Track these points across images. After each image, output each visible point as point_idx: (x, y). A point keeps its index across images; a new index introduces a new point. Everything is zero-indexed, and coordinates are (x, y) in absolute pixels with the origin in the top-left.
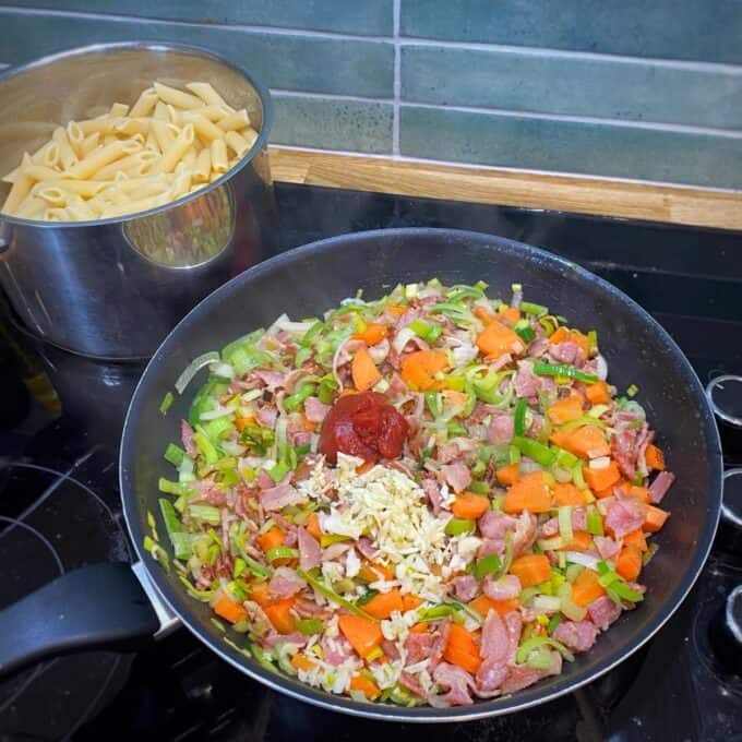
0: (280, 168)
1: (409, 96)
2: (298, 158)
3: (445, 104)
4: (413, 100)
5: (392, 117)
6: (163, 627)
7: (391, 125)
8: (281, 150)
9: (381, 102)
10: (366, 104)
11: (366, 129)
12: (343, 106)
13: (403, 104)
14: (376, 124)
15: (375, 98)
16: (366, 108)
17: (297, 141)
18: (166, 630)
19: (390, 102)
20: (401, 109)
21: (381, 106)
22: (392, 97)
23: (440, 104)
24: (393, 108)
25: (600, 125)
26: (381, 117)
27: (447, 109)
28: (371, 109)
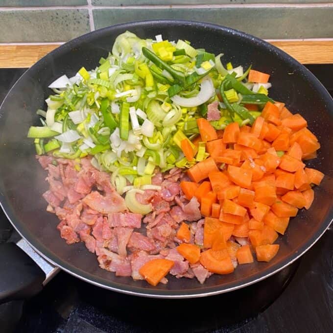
0: (18, 59)
1: (97, 2)
2: (30, 50)
3: (122, 5)
4: (101, 5)
5: (88, 17)
6: (48, 276)
7: (88, 22)
8: (18, 46)
9: (80, 8)
10: (70, 10)
11: (72, 26)
12: (55, 14)
13: (94, 8)
14: (79, 22)
15: (75, 6)
16: (70, 13)
17: (27, 39)
18: (49, 278)
19: (85, 8)
20: (93, 11)
21: (80, 11)
22: (87, 4)
23: (119, 6)
24: (88, 11)
25: (221, 8)
26: (81, 18)
27: (123, 8)
28: (74, 13)
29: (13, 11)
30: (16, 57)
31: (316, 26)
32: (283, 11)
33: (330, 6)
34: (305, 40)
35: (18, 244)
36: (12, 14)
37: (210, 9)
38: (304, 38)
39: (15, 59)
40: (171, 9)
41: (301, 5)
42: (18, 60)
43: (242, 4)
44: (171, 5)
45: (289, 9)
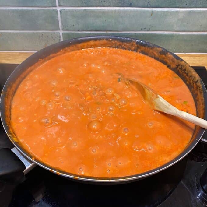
3: (79, 31)
4: (67, 30)
5: (60, 37)
6: (27, 168)
10: (50, 33)
12: (41, 35)
13: (63, 32)
14: (54, 40)
15: (52, 30)
16: (50, 35)
19: (58, 31)
20: (63, 34)
21: (55, 33)
22: (59, 29)
23: (77, 31)
24: (60, 33)
25: (135, 34)
26: (56, 37)
27: (80, 32)
28: (52, 35)
29: (18, 32)
30: (18, 58)
31: (192, 45)
32: (172, 36)
33: (200, 33)
34: (186, 53)
35: (12, 150)
36: (17, 34)
37: (129, 34)
38: (185, 52)
39: (17, 59)
40: (107, 33)
41: (183, 32)
42: (19, 60)
43: (148, 31)
44: (107, 31)
45: (176, 35)
